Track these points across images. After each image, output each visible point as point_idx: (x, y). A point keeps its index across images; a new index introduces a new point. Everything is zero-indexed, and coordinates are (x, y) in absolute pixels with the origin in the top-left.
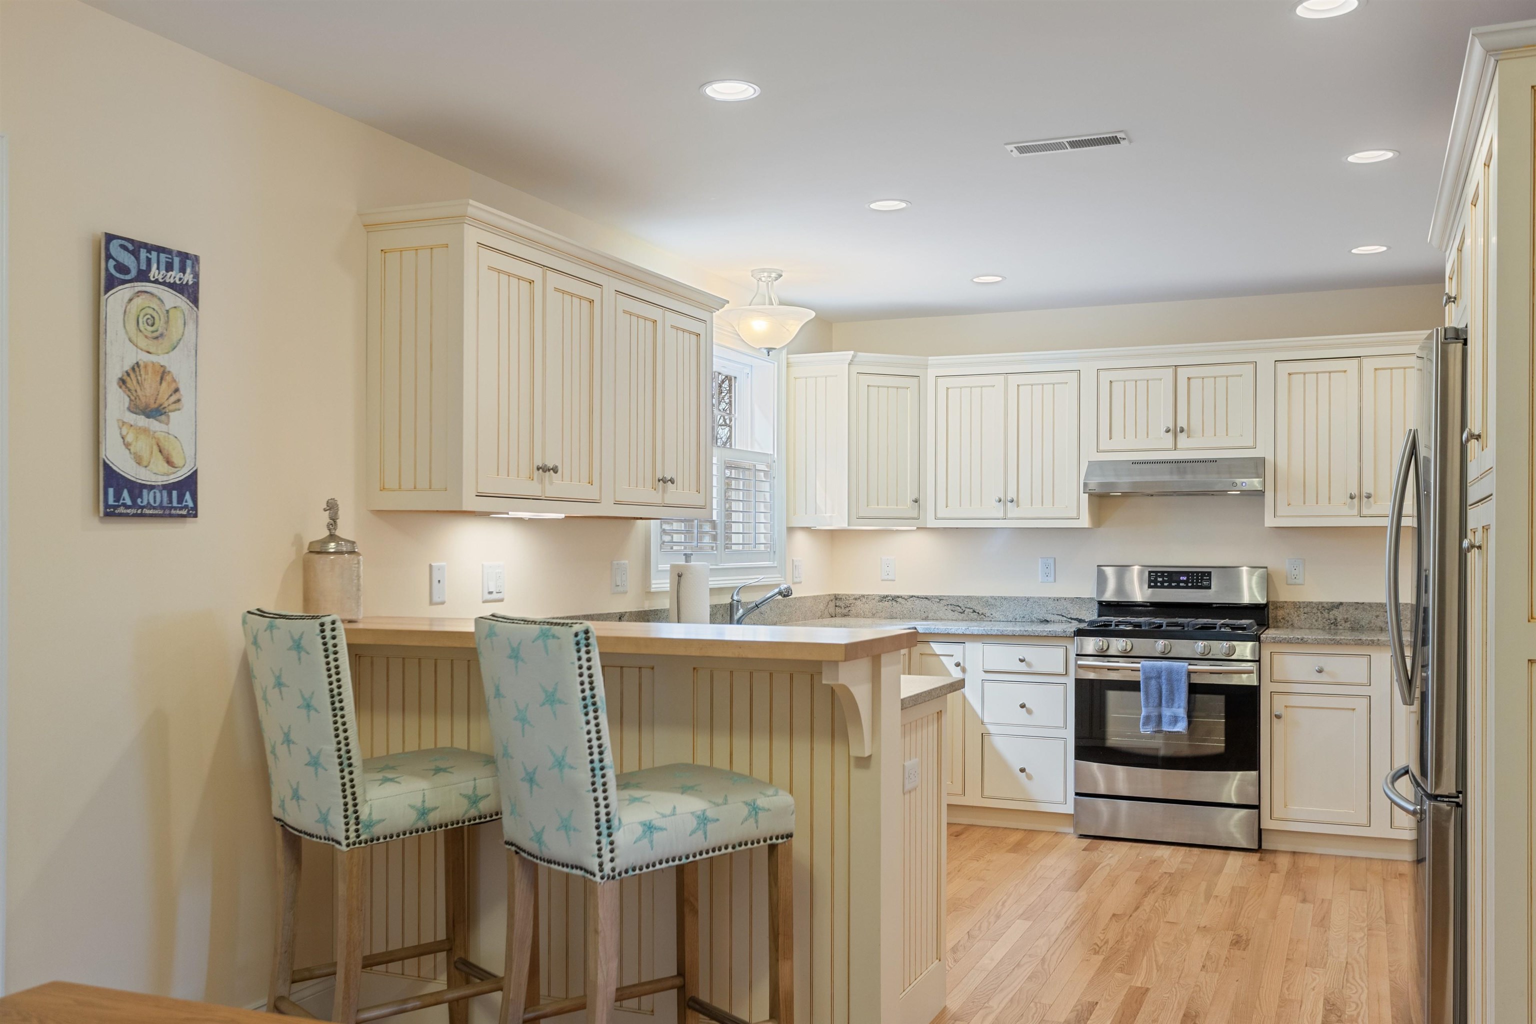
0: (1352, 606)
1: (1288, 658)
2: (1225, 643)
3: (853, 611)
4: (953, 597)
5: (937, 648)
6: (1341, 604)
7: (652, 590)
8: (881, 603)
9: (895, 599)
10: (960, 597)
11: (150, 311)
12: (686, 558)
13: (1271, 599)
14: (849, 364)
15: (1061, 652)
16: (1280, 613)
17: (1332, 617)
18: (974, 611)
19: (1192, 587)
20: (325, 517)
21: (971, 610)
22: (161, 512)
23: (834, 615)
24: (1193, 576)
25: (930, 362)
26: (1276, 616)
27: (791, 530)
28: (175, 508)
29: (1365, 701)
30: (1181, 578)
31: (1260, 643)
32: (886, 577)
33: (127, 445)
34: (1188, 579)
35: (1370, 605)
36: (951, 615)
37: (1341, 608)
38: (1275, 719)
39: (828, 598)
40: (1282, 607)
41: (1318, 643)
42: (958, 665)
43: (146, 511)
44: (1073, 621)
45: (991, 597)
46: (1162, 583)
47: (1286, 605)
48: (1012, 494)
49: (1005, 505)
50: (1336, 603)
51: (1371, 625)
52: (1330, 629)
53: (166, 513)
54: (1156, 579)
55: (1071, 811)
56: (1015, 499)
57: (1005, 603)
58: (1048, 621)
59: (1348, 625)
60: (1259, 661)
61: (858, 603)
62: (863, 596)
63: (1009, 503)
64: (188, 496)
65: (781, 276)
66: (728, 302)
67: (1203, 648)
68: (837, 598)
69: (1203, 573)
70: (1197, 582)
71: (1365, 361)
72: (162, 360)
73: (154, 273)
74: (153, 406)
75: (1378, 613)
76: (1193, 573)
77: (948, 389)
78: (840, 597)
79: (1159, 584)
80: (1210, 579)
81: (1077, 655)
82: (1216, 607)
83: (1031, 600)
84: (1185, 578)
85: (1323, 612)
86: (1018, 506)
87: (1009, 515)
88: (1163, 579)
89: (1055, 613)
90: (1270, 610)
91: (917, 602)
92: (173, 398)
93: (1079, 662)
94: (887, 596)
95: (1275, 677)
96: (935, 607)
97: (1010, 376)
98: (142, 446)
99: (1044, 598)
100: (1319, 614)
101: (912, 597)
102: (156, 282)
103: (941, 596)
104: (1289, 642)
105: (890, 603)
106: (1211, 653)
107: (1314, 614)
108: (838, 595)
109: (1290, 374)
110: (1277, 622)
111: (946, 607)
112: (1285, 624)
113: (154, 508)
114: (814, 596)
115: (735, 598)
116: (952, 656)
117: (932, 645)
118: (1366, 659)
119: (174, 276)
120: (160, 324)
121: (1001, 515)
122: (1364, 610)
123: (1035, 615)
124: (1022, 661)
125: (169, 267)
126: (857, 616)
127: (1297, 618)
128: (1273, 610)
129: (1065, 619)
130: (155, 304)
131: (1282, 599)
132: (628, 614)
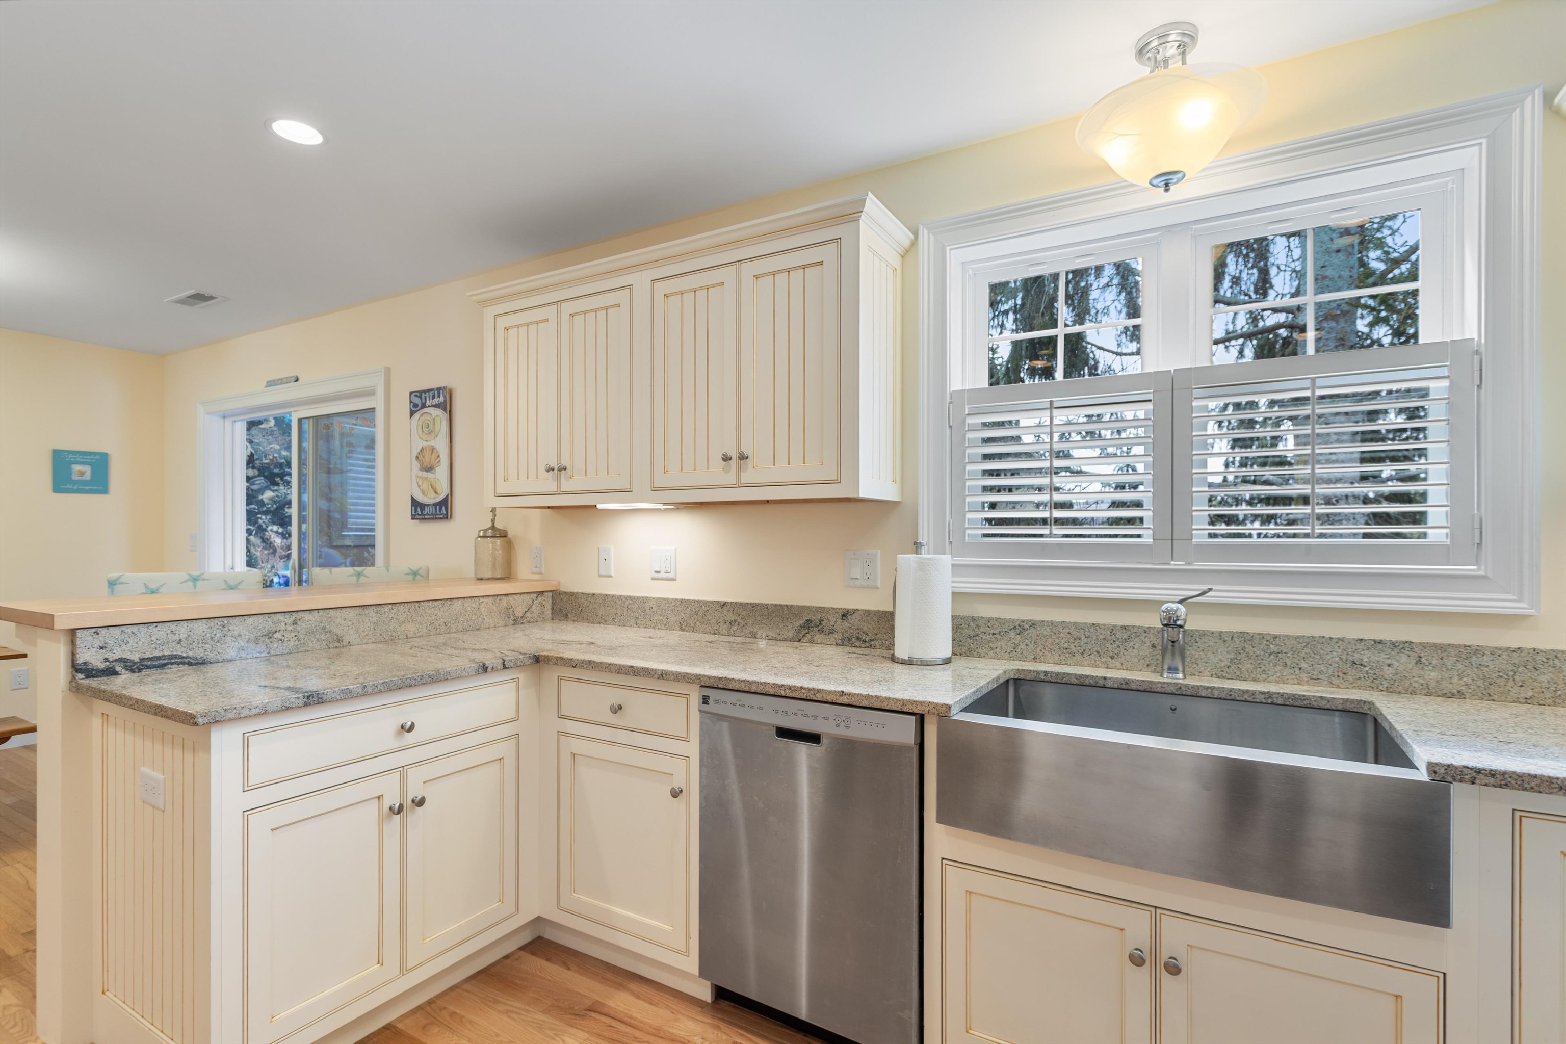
11: (427, 421)
20: (490, 516)
22: (431, 517)
28: (438, 515)
33: (419, 486)
43: (427, 517)
53: (434, 518)
64: (443, 508)
72: (432, 443)
73: (428, 403)
74: (429, 466)
92: (437, 461)
98: (425, 486)
102: (429, 406)
113: (430, 515)
119: (436, 401)
120: (431, 426)
125: (434, 397)
130: (428, 417)
132: (861, 613)
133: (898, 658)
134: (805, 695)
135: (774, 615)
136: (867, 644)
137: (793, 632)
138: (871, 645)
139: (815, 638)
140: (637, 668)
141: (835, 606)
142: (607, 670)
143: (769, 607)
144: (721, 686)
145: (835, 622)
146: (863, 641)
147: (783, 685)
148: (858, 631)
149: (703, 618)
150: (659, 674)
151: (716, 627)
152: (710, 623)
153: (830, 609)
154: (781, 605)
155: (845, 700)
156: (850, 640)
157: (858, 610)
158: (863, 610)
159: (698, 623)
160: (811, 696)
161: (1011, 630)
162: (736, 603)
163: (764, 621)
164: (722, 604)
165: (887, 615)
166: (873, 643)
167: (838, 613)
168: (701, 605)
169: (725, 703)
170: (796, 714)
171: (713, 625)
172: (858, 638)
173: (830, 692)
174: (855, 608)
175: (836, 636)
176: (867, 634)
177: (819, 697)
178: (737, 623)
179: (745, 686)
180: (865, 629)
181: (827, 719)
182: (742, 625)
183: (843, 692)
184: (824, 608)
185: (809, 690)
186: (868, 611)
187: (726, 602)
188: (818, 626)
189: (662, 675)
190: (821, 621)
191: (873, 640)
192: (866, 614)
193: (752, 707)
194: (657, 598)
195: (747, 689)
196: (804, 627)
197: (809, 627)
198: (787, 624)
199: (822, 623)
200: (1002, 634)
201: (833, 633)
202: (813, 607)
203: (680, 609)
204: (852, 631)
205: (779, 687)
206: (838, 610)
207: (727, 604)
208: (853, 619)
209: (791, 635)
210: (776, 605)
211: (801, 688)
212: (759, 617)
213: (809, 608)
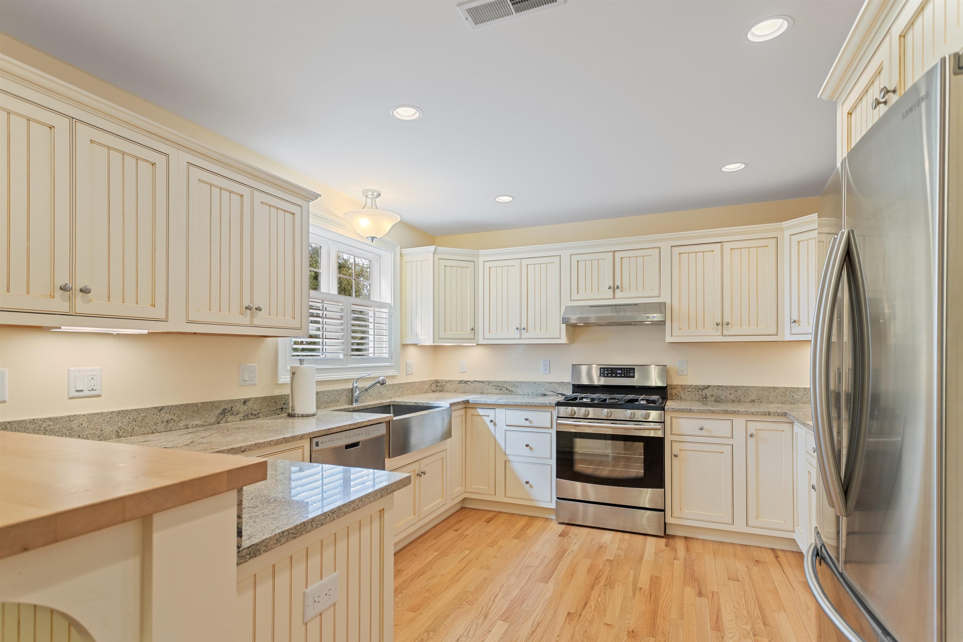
0: (716, 387)
1: (682, 421)
2: (643, 411)
3: (445, 389)
4: (496, 381)
5: (481, 412)
6: (709, 386)
7: (280, 383)
8: (459, 385)
9: (466, 382)
10: (500, 381)
12: (300, 362)
13: (669, 383)
14: (434, 253)
15: (549, 414)
16: (674, 391)
17: (704, 394)
18: (507, 389)
19: (624, 377)
21: (506, 389)
23: (435, 391)
24: (624, 370)
25: (480, 253)
26: (672, 393)
27: (404, 346)
29: (730, 448)
30: (618, 372)
31: (664, 412)
32: (462, 371)
34: (622, 372)
35: (726, 387)
36: (495, 391)
37: (709, 388)
38: (674, 457)
39: (431, 382)
40: (675, 388)
41: (700, 412)
42: (491, 421)
44: (559, 395)
45: (516, 382)
46: (607, 374)
47: (677, 387)
48: (524, 325)
49: (520, 331)
50: (706, 386)
51: (727, 399)
52: (703, 400)
54: (604, 372)
55: (555, 508)
56: (526, 328)
57: (523, 385)
58: (545, 395)
59: (713, 398)
60: (664, 422)
61: (448, 384)
62: (450, 381)
63: (523, 330)
65: (380, 195)
66: (320, 196)
67: (630, 415)
68: (437, 381)
69: (630, 369)
70: (627, 374)
71: (725, 245)
75: (731, 392)
76: (624, 368)
77: (490, 268)
78: (438, 381)
79: (605, 375)
80: (634, 372)
81: (558, 417)
82: (638, 388)
83: (537, 383)
84: (620, 372)
85: (699, 391)
86: (527, 332)
87: (523, 337)
88: (608, 372)
89: (550, 390)
90: (668, 390)
91: (477, 384)
93: (558, 421)
94: (462, 381)
95: (674, 432)
96: (487, 387)
97: (523, 260)
99: (544, 382)
100: (696, 392)
101: (475, 381)
103: (490, 381)
104: (682, 411)
105: (464, 384)
106: (635, 417)
107: (694, 392)
108: (438, 380)
109: (680, 254)
110: (672, 396)
111: (492, 387)
112: (676, 397)
114: (421, 381)
115: (355, 385)
116: (489, 416)
117: (478, 410)
118: (730, 422)
121: (518, 337)
122: (723, 390)
123: (539, 392)
124: (526, 420)
126: (447, 391)
127: (684, 394)
128: (670, 389)
129: (555, 394)
131: (675, 383)
132: (253, 399)
135: (202, 409)
136: (256, 416)
137: (214, 418)
138: (258, 417)
139: (228, 419)
141: (241, 398)
143: (198, 405)
145: (240, 407)
146: (254, 415)
148: (252, 410)
149: (141, 423)
151: (155, 427)
152: (148, 426)
153: (237, 400)
154: (207, 402)
156: (247, 416)
159: (136, 428)
162: (172, 406)
164: (160, 408)
166: (259, 415)
167: (242, 401)
168: (139, 412)
169: (326, 442)
170: (353, 436)
171: (152, 426)
172: (252, 414)
173: (366, 422)
174: (251, 397)
175: (240, 416)
176: (256, 411)
178: (173, 421)
180: (255, 408)
181: (363, 434)
182: (177, 421)
184: (234, 400)
186: (258, 398)
187: (163, 407)
188: (230, 411)
190: (232, 408)
192: (256, 400)
194: (88, 415)
196: (221, 414)
197: (224, 413)
198: (211, 414)
199: (232, 409)
201: (238, 414)
202: (227, 400)
203: (117, 420)
204: (248, 411)
207: (164, 408)
208: (249, 404)
209: (213, 420)
210: (203, 403)
211: (358, 423)
212: (191, 413)
213: (224, 401)
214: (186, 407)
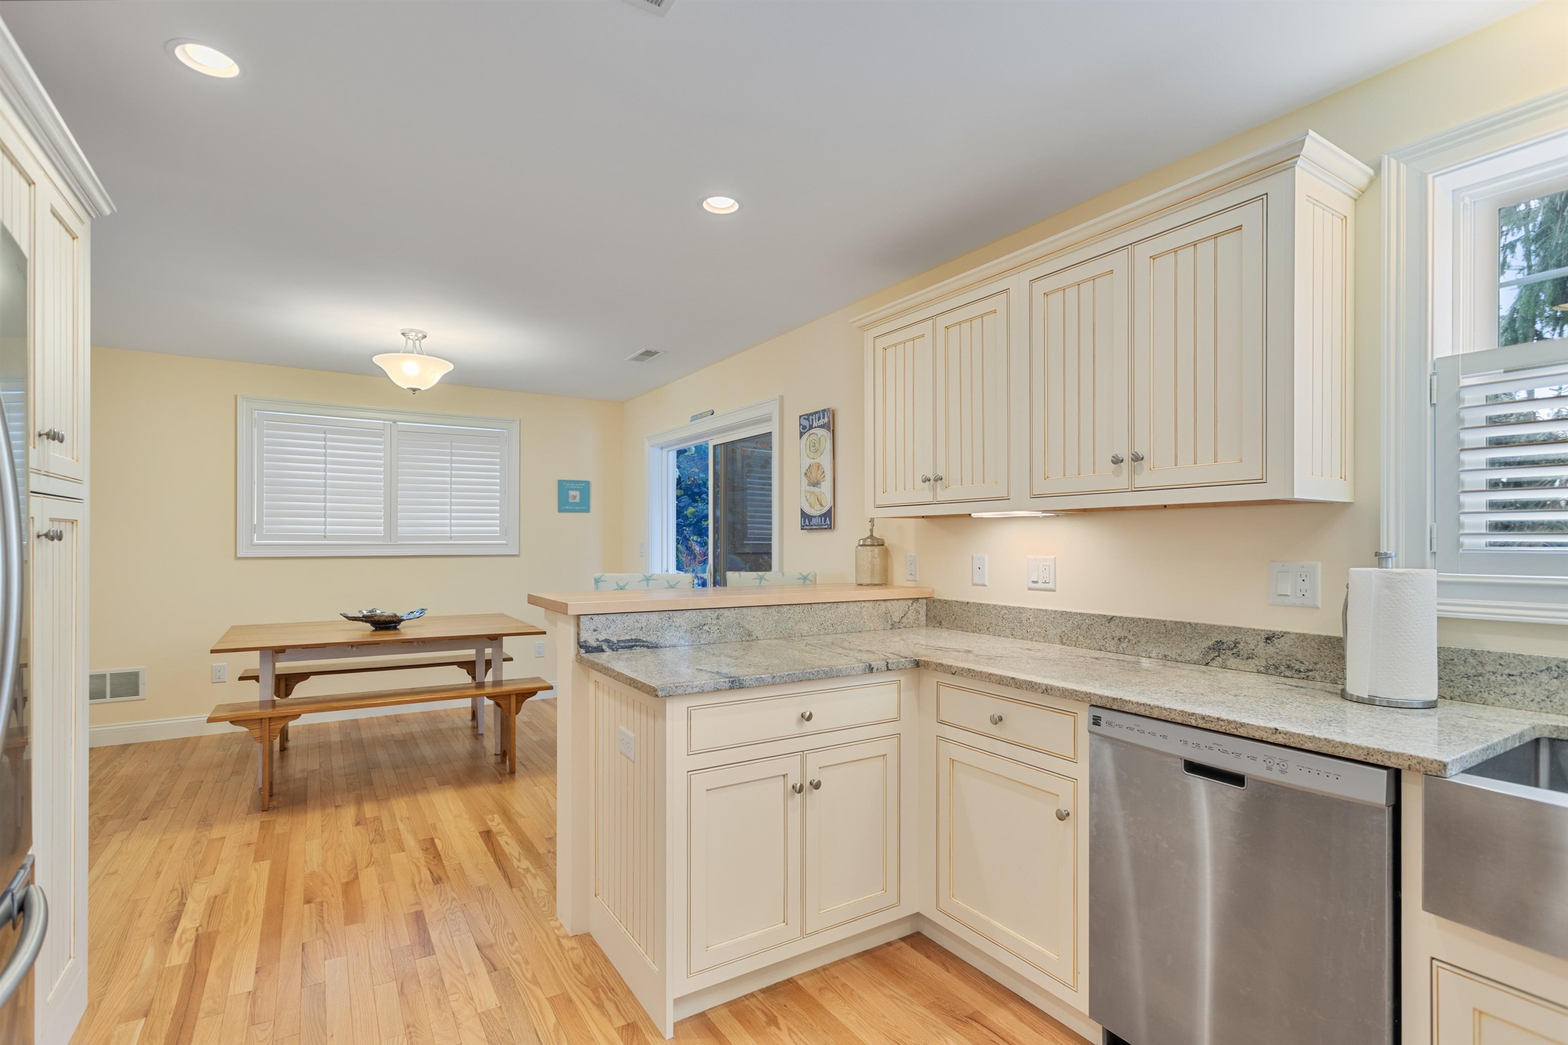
11: (814, 441)
20: (869, 526)
22: (818, 527)
28: (823, 525)
33: (807, 500)
43: (813, 527)
53: (820, 528)
64: (828, 519)
72: (818, 461)
73: (815, 424)
74: (815, 481)
92: (823, 476)
98: (812, 499)
102: (816, 427)
113: (816, 526)
119: (821, 422)
120: (817, 445)
125: (819, 419)
130: (815, 437)
132: (1293, 637)
133: (1352, 695)
134: (1223, 728)
135: (1174, 633)
136: (1302, 675)
137: (1198, 653)
139: (1229, 663)
140: (1019, 680)
141: (1256, 627)
142: (987, 680)
143: (1167, 624)
144: (1115, 707)
145: (1257, 646)
146: (1296, 670)
147: (1193, 714)
148: (1289, 658)
149: (1087, 632)
150: (1044, 688)
151: (1102, 643)
152: (1095, 638)
153: (1248, 630)
154: (1183, 623)
155: (1280, 739)
156: (1277, 668)
157: (1289, 633)
158: (1296, 634)
159: (1081, 638)
160: (1232, 730)
161: (1541, 671)
162: (1126, 618)
163: (1161, 640)
164: (1109, 618)
165: (1332, 641)
166: (1310, 673)
167: (1259, 635)
168: (1084, 618)
169: (1120, 727)
170: (1210, 748)
171: (1098, 640)
172: (1288, 667)
173: (1258, 728)
174: (1285, 630)
175: (1257, 663)
176: (1302, 663)
177: (1242, 732)
178: (1127, 640)
179: (1145, 710)
180: (1299, 656)
181: (1254, 759)
182: (1134, 642)
183: (1276, 729)
184: (1241, 629)
185: (1230, 722)
186: (1304, 635)
187: (1113, 617)
188: (1232, 649)
189: (1046, 689)
190: (1236, 644)
191: (1311, 671)
192: (1300, 639)
193: (1154, 734)
194: (1034, 609)
195: (1147, 713)
196: (1214, 649)
197: (1220, 649)
198: (1191, 645)
199: (1238, 645)
200: (1524, 675)
201: (1253, 658)
202: (1226, 627)
203: (1060, 621)
204: (1280, 658)
205: (1189, 715)
206: (1259, 631)
207: (1115, 618)
208: (1281, 643)
209: (1196, 658)
210: (1176, 623)
211: (1218, 719)
212: (1155, 635)
213: (1219, 627)
214: (1147, 623)
